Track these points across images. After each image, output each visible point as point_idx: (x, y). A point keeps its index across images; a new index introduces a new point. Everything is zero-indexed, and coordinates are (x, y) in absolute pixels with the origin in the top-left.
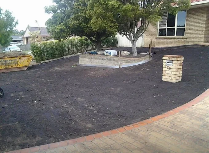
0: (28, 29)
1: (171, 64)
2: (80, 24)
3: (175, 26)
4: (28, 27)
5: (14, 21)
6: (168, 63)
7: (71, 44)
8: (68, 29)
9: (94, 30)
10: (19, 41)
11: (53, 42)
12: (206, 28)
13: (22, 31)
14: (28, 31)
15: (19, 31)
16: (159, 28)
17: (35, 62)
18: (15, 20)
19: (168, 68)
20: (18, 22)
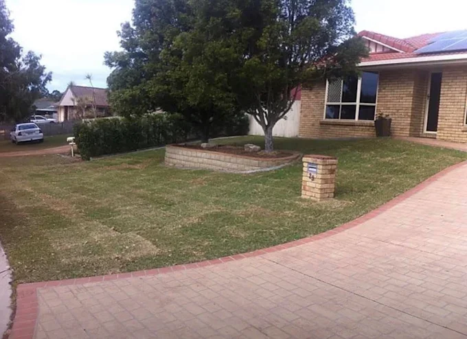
0: (69, 90)
1: (315, 170)
2: (170, 91)
3: (355, 102)
4: (71, 86)
5: (44, 73)
6: (310, 169)
7: (154, 126)
8: (147, 99)
9: (192, 103)
10: (50, 113)
11: (118, 120)
12: (413, 109)
13: (56, 91)
14: (70, 94)
15: (50, 92)
16: (326, 103)
17: (78, 158)
18: (46, 72)
19: (310, 178)
20: (51, 77)
